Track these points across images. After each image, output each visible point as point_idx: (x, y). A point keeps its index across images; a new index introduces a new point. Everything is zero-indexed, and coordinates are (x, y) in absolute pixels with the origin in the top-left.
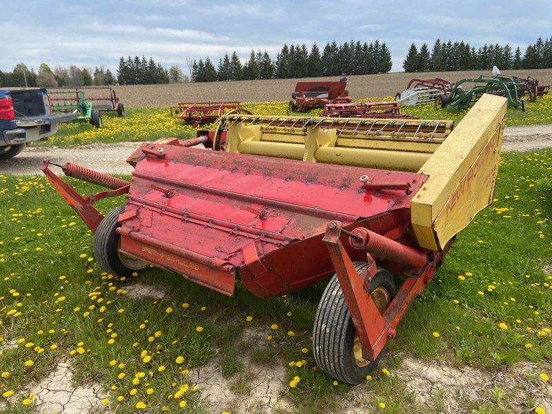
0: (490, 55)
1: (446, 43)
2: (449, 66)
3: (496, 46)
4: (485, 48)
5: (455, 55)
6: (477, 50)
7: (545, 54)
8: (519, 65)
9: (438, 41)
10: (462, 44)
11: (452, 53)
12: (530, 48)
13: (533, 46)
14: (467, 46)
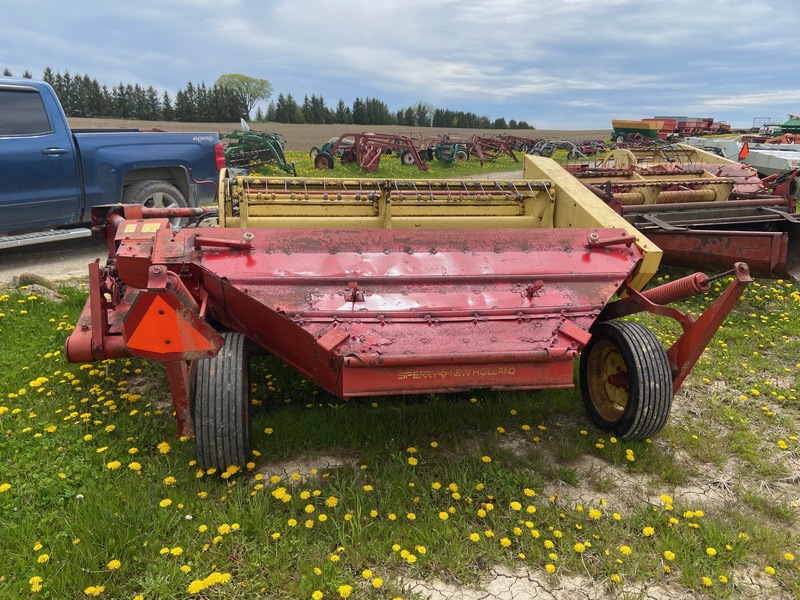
0: (131, 98)
1: (62, 75)
2: (72, 110)
3: (137, 88)
4: (121, 88)
5: (79, 93)
6: (110, 91)
7: (200, 103)
8: (168, 115)
9: (49, 70)
10: (87, 79)
11: (74, 89)
12: (180, 94)
13: (183, 92)
14: (95, 82)
